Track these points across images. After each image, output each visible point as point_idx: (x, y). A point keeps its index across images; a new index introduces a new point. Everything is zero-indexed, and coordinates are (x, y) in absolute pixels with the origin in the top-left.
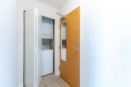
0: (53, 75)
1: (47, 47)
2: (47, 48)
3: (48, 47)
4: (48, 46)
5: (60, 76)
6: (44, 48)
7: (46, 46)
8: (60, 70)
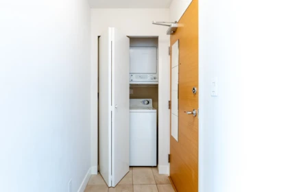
0: (154, 170)
1: (148, 103)
2: (148, 106)
3: (151, 104)
4: (151, 100)
5: (171, 177)
6: (142, 105)
7: (146, 102)
8: (169, 162)
